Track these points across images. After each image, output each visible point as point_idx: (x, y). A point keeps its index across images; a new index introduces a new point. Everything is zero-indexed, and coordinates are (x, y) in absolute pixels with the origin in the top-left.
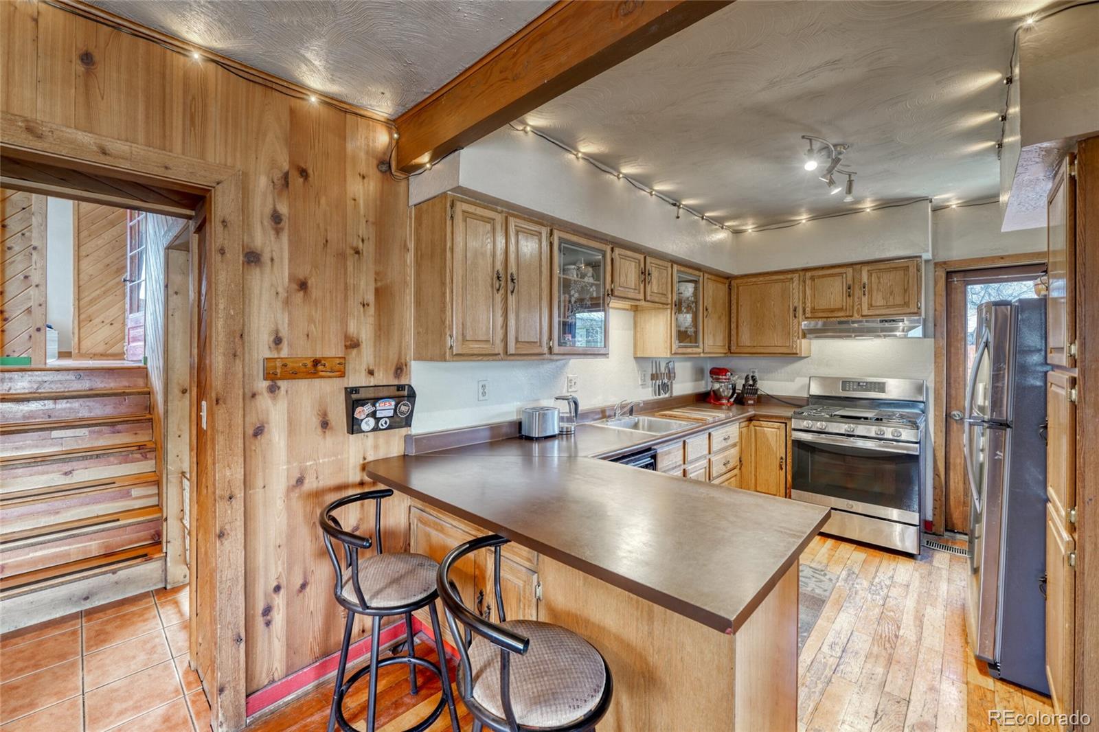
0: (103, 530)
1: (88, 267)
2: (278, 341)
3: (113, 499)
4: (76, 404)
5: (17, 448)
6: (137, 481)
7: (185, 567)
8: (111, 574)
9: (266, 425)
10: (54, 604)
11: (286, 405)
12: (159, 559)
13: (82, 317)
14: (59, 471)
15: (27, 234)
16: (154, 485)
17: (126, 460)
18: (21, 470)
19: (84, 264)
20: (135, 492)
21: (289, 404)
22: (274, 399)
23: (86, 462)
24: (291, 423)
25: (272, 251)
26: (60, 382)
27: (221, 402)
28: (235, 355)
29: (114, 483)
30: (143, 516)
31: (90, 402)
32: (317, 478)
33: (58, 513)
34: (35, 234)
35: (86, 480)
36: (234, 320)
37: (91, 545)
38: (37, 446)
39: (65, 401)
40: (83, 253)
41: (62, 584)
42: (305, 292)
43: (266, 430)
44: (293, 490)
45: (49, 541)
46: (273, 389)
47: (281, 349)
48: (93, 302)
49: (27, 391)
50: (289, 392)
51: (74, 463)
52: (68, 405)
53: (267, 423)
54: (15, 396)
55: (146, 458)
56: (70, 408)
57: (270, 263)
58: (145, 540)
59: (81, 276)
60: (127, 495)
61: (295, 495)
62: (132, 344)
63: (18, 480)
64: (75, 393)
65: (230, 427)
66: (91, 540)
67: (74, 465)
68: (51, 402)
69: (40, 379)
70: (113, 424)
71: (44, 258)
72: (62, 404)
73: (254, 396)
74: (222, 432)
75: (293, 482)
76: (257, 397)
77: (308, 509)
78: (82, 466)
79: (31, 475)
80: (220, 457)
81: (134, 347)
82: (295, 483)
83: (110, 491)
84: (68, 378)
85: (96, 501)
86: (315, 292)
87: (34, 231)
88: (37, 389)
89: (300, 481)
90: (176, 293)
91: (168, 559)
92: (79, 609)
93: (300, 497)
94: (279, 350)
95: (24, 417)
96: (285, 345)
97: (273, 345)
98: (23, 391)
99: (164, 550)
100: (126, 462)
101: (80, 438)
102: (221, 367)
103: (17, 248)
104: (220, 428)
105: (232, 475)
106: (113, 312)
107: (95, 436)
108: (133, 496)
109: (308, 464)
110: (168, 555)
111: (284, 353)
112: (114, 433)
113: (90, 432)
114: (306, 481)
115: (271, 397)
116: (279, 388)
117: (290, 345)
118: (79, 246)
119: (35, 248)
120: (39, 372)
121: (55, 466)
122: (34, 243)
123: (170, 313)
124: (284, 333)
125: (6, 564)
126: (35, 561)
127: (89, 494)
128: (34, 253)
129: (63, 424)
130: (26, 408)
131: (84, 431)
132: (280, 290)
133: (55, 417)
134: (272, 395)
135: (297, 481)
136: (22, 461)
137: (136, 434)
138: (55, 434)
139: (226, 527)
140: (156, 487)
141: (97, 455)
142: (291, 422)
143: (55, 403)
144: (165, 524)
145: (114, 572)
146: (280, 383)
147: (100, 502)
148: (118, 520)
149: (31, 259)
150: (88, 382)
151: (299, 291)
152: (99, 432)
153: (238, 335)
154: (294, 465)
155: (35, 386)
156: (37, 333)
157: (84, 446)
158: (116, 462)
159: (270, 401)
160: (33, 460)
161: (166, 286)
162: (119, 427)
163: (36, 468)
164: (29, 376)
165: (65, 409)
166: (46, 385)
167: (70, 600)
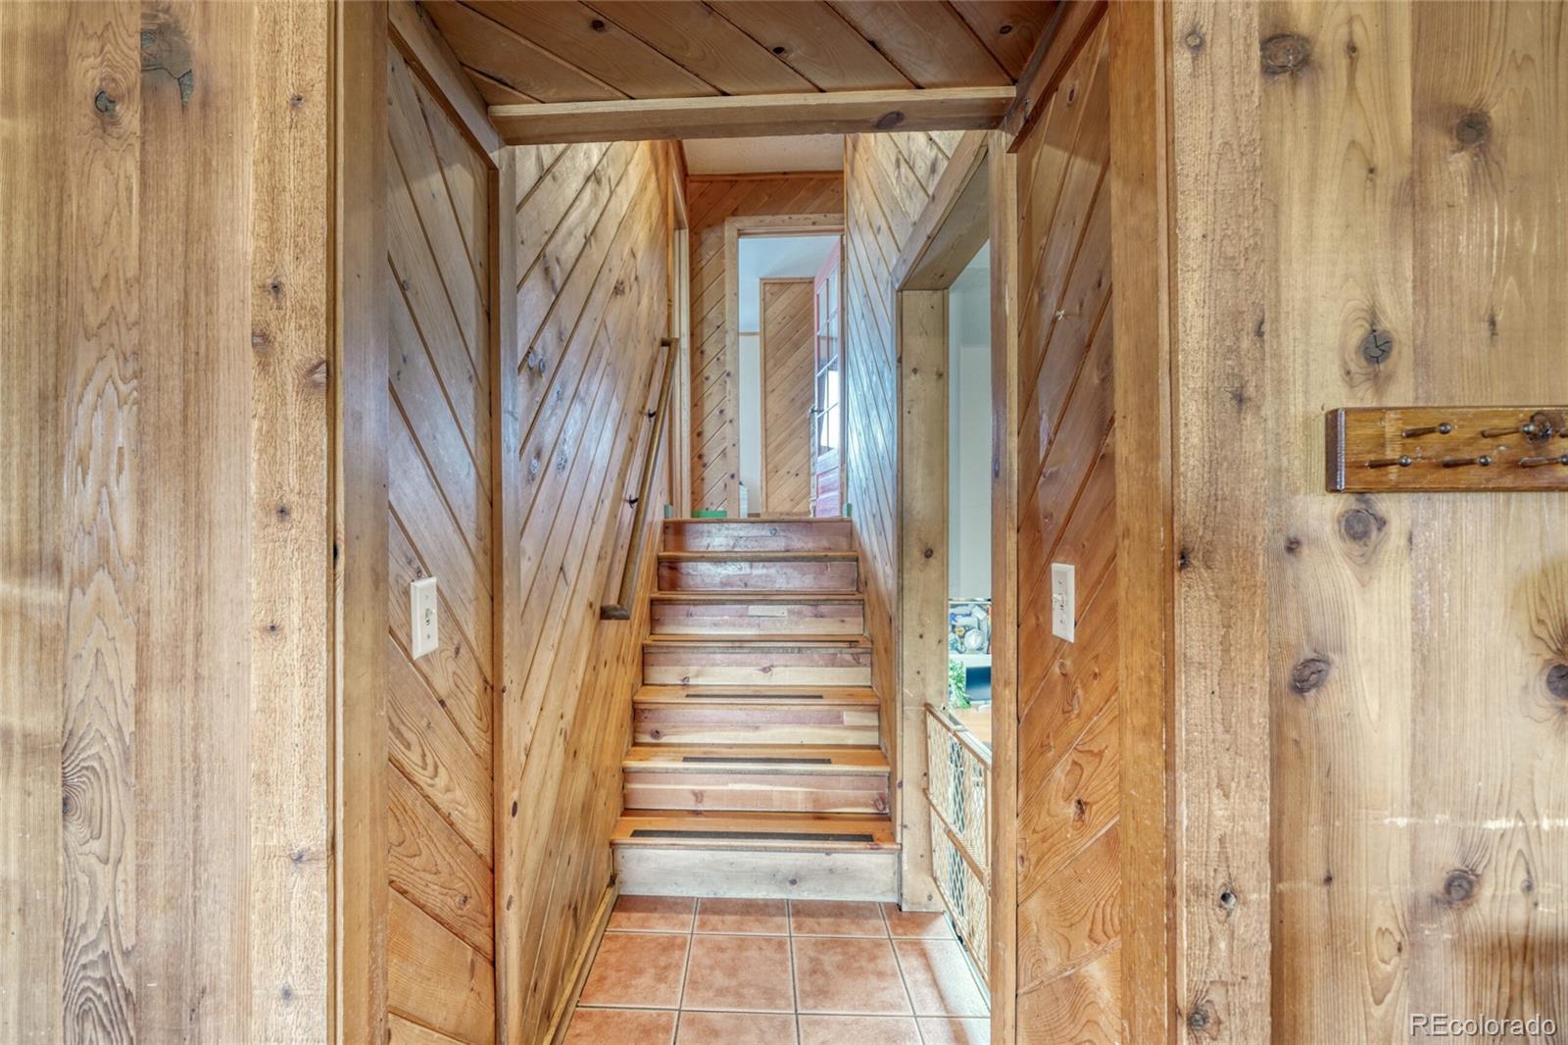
0: (811, 774)
1: (775, 406)
2: (1376, 348)
3: (821, 722)
4: (772, 570)
5: (715, 625)
6: (851, 701)
7: (931, 879)
8: (823, 855)
9: (1334, 657)
10: (756, 876)
11: (1407, 591)
12: (891, 852)
13: (769, 467)
14: (758, 665)
15: (722, 358)
16: (873, 711)
17: (833, 662)
18: (719, 656)
19: (771, 399)
20: (850, 717)
21: (1417, 585)
22: (1366, 562)
23: (787, 656)
24: (1424, 660)
25: (1350, 21)
26: (756, 538)
27: (1196, 562)
28: (1240, 399)
29: (821, 697)
30: (863, 765)
31: (789, 569)
32: (1529, 888)
33: (757, 728)
34: (729, 357)
35: (787, 683)
36: (1236, 273)
37: (796, 792)
38: (734, 625)
39: (761, 564)
40: (769, 389)
41: (766, 849)
42: (1482, 151)
43: (1334, 673)
44: (1431, 917)
45: (749, 772)
46: (1360, 529)
47: (1390, 377)
48: (779, 447)
49: (724, 549)
50: (1419, 540)
51: (774, 656)
52: (764, 571)
53: (1340, 649)
54: (714, 555)
55: (859, 664)
56: (767, 576)
57: (1343, 62)
58: (866, 805)
59: (768, 416)
60: (837, 720)
61: (1440, 933)
62: (822, 497)
63: (717, 669)
64: (771, 555)
65: (1226, 651)
66: (795, 784)
67: (774, 658)
68: (745, 565)
69: (735, 534)
70: (815, 603)
71: (736, 385)
72: (759, 570)
73: (1293, 546)
74: (1202, 666)
75: (1432, 883)
76: (1305, 551)
77: (1490, 998)
78: (783, 662)
79: (729, 665)
80: (1195, 749)
81: (823, 500)
82: (1439, 887)
83: (815, 707)
84: (763, 533)
85: (800, 721)
86: (1515, 150)
87: (728, 353)
88: (734, 546)
89: (1461, 887)
90: (915, 371)
91: (905, 857)
92: (784, 896)
93: (1455, 945)
94: (1379, 382)
95: (723, 584)
96: (1402, 360)
97: (1357, 365)
98: (720, 549)
99: (898, 840)
100: (833, 666)
101: (779, 620)
102: (1195, 441)
103: (713, 378)
104: (1195, 652)
105: (1232, 818)
106: (799, 457)
107: (794, 618)
108: (846, 724)
109: (1491, 825)
110: (905, 850)
111: (1402, 393)
112: (816, 616)
113: (789, 611)
114: (1486, 892)
115: (1348, 555)
116: (1382, 523)
117: (1422, 361)
118: (765, 379)
119: (728, 375)
120: (735, 525)
121: (753, 656)
122: (728, 368)
123: (906, 409)
124: (1397, 318)
125: (705, 791)
126: (734, 796)
127: (793, 708)
128: (728, 380)
129: (760, 597)
130: (723, 572)
131: (781, 611)
132: (1381, 157)
133: (752, 586)
134: (1356, 548)
135: (1449, 886)
136: (720, 644)
137: (843, 621)
138: (754, 610)
139: (1212, 996)
140: (875, 716)
141: (799, 648)
142: (1424, 655)
143: (751, 567)
144: (899, 791)
145: (828, 852)
146: (1387, 505)
147: (804, 723)
148: (828, 761)
149: (725, 388)
150: (783, 540)
151: (1461, 149)
152: (799, 613)
153: (1250, 326)
154: (1439, 819)
155: (732, 543)
156: (732, 481)
157: (784, 632)
158: (821, 662)
159: (1345, 573)
160: (730, 645)
161: (900, 360)
162: (823, 609)
163: (734, 656)
164: (727, 529)
165: (760, 576)
166: (742, 542)
167: (773, 876)
